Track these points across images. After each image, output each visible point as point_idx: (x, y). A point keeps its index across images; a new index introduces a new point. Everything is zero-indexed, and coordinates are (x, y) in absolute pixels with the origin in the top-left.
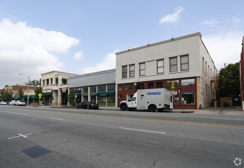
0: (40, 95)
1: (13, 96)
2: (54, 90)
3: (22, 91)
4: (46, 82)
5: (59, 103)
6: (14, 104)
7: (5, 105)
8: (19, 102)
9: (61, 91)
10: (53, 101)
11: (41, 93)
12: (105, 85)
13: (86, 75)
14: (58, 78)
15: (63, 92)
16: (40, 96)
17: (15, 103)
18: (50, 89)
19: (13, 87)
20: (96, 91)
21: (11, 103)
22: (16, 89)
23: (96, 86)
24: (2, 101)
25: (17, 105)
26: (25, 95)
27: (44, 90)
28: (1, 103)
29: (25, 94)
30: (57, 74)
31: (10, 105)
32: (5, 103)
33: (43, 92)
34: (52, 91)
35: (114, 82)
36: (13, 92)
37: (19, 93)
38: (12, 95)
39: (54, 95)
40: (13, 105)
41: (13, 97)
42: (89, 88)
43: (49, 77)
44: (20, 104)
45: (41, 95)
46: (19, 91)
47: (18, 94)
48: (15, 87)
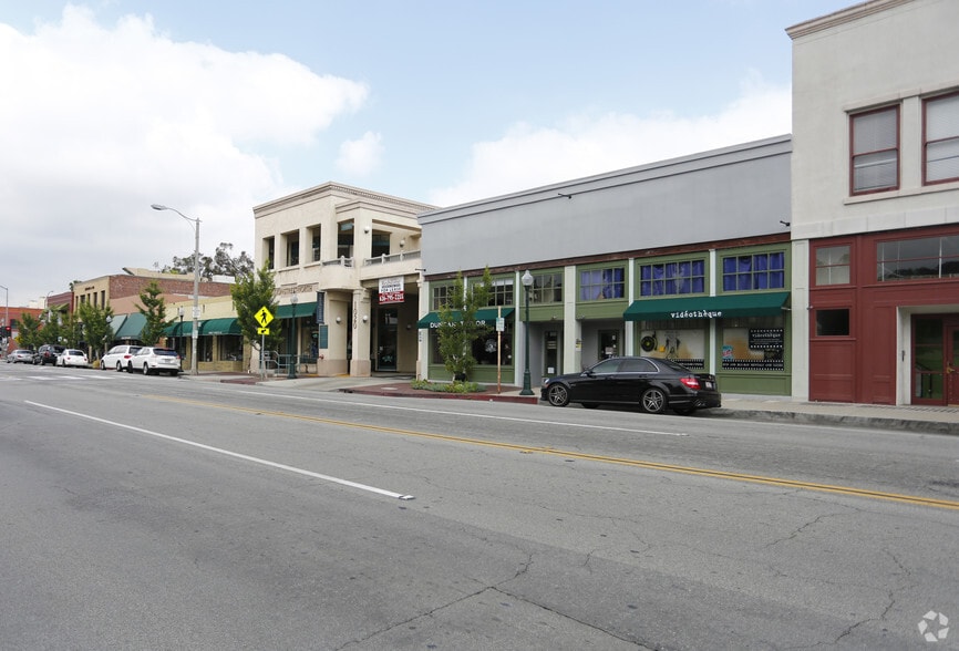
0: (263, 318)
1: (115, 324)
2: (331, 291)
3: (158, 297)
4: (280, 247)
5: (359, 362)
6: (124, 364)
7: (78, 367)
8: (149, 357)
9: (374, 295)
10: (322, 352)
11: (268, 308)
12: (704, 247)
13: (555, 194)
14: (352, 220)
15: (382, 299)
16: (264, 325)
17: (133, 358)
18: (307, 288)
19: (110, 284)
20: (622, 292)
21: (110, 359)
22: (125, 293)
23: (625, 256)
24: (67, 351)
25: (140, 371)
26: (171, 322)
27: (281, 292)
28: (65, 357)
29: (170, 314)
30: (343, 201)
31: (105, 369)
32: (80, 357)
33: (275, 301)
34: (321, 295)
35: (782, 229)
36: (115, 304)
37: (146, 309)
38: (108, 318)
39: (331, 317)
40: (121, 370)
41: (115, 331)
42: (570, 274)
43: (299, 220)
44: (158, 366)
45: (270, 318)
46: (144, 300)
47: (143, 312)
48: (123, 283)
